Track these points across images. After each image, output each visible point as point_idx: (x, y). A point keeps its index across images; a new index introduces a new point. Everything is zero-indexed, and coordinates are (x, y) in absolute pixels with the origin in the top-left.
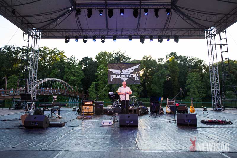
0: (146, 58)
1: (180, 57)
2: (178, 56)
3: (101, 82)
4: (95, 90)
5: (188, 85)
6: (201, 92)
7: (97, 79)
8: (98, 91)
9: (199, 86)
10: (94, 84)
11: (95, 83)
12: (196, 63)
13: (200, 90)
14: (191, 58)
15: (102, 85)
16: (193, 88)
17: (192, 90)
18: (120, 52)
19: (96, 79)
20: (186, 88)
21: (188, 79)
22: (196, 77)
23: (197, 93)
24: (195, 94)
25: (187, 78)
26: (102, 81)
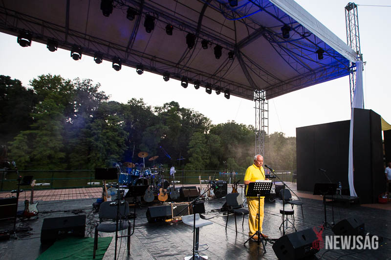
0: (134, 101)
1: (183, 110)
2: (181, 107)
3: (45, 132)
4: (26, 148)
5: (191, 148)
6: (205, 157)
7: (35, 125)
8: (35, 148)
9: (203, 150)
10: (24, 135)
11: (28, 132)
12: (201, 120)
13: (204, 155)
14: (195, 113)
15: (45, 138)
16: (197, 153)
17: (195, 155)
18: (88, 83)
19: (32, 125)
20: (188, 152)
21: (191, 140)
22: (201, 139)
23: (201, 159)
24: (198, 161)
25: (190, 138)
26: (46, 130)
